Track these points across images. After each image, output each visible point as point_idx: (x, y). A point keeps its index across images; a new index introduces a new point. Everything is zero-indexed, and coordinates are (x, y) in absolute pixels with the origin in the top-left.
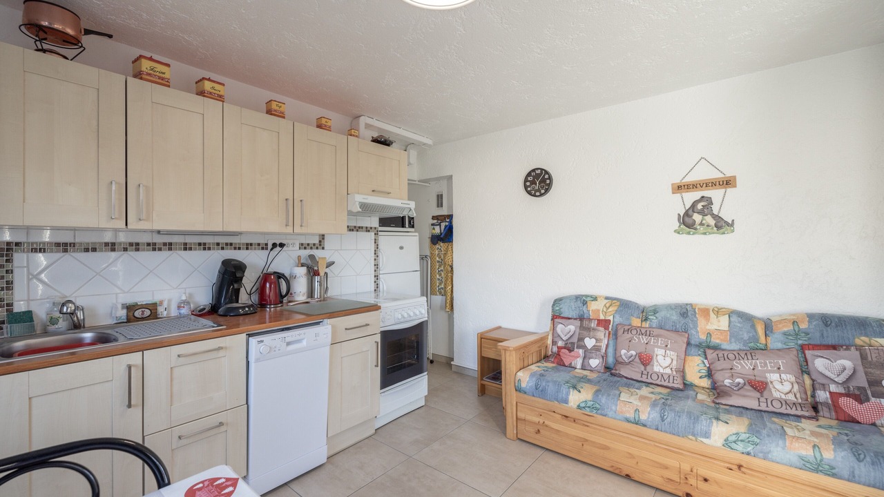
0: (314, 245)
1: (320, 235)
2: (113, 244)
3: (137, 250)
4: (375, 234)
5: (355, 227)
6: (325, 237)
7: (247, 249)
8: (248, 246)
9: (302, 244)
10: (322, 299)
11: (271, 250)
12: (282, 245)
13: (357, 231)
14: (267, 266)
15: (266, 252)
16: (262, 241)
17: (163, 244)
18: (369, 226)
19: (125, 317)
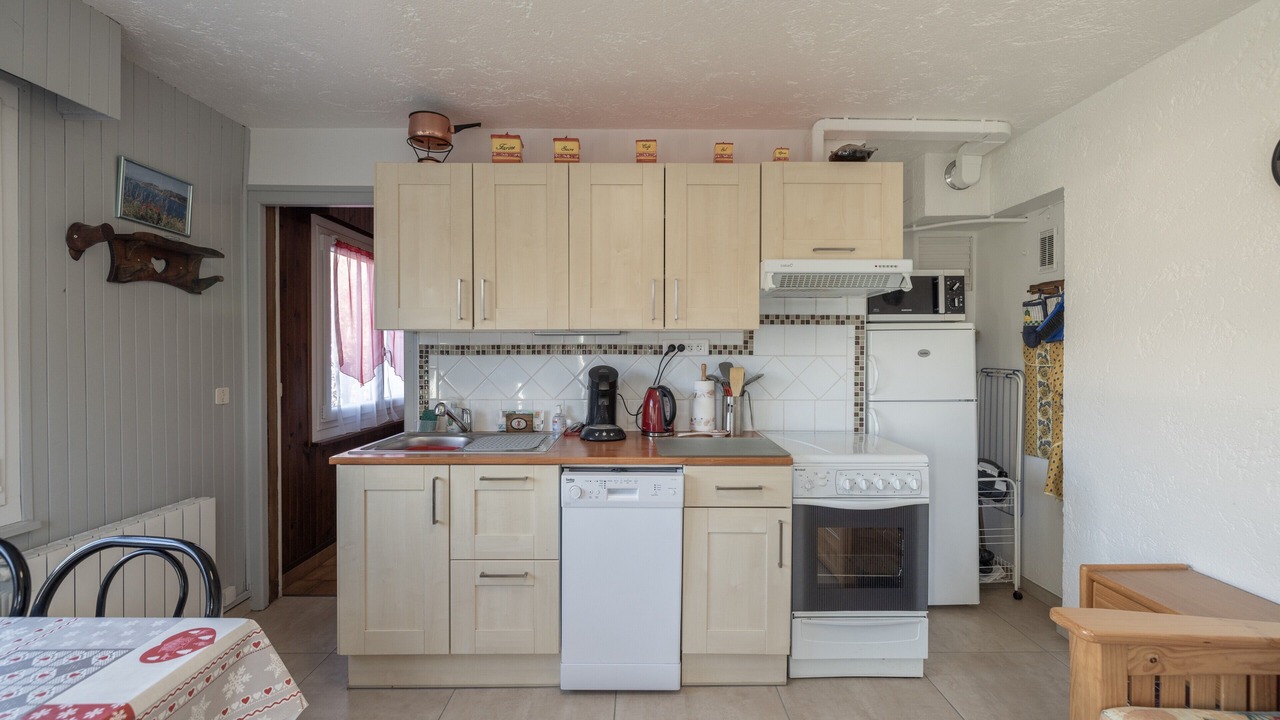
0: (735, 347)
1: (745, 332)
2: (499, 347)
3: (518, 353)
4: (857, 328)
5: (813, 317)
6: (755, 335)
7: (635, 353)
8: (637, 349)
9: (715, 347)
10: (738, 432)
11: (666, 354)
12: (682, 348)
13: (818, 323)
15: (659, 357)
16: (655, 343)
17: (541, 346)
18: (843, 313)
19: (504, 426)
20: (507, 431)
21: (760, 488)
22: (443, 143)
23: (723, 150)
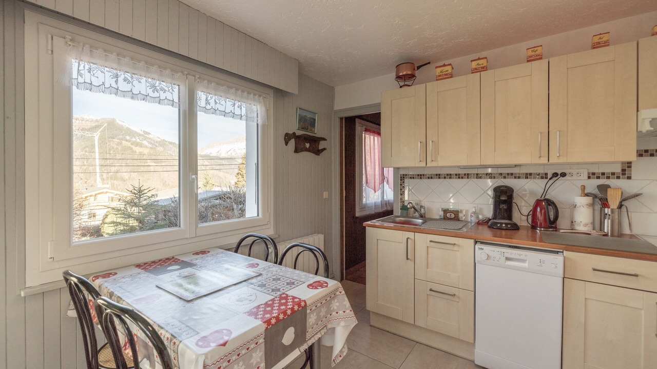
0: (613, 174)
1: (623, 163)
2: (439, 175)
3: (450, 178)
6: (633, 165)
7: (527, 178)
8: (528, 176)
9: (594, 174)
10: (616, 234)
11: (550, 179)
14: (545, 192)
15: (546, 181)
16: (541, 171)
17: (464, 174)
19: (443, 216)
20: (444, 219)
21: (636, 275)
22: (412, 76)
23: (600, 38)
